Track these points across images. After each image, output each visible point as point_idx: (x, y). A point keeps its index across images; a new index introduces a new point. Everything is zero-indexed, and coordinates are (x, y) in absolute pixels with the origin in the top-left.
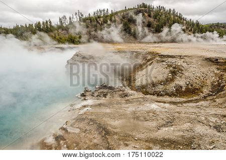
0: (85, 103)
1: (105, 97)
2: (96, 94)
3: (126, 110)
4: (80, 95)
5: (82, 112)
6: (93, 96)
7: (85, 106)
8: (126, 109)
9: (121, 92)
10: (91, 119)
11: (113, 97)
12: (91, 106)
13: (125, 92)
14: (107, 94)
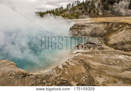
2: (84, 47)
4: (76, 46)
5: (76, 55)
7: (78, 52)
8: (102, 57)
9: (99, 47)
10: (81, 60)
11: (94, 49)
13: (102, 47)
14: (91, 47)
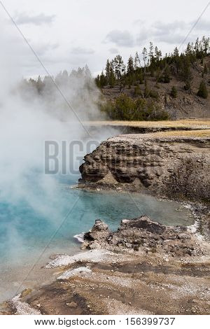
0: (84, 256)
1: (136, 249)
2: (116, 239)
3: (170, 290)
4: (82, 235)
5: (67, 275)
6: (108, 242)
7: (80, 264)
8: (172, 286)
9: (177, 243)
10: (76, 295)
11: (154, 251)
12: (94, 265)
13: (188, 243)
14: (143, 242)
